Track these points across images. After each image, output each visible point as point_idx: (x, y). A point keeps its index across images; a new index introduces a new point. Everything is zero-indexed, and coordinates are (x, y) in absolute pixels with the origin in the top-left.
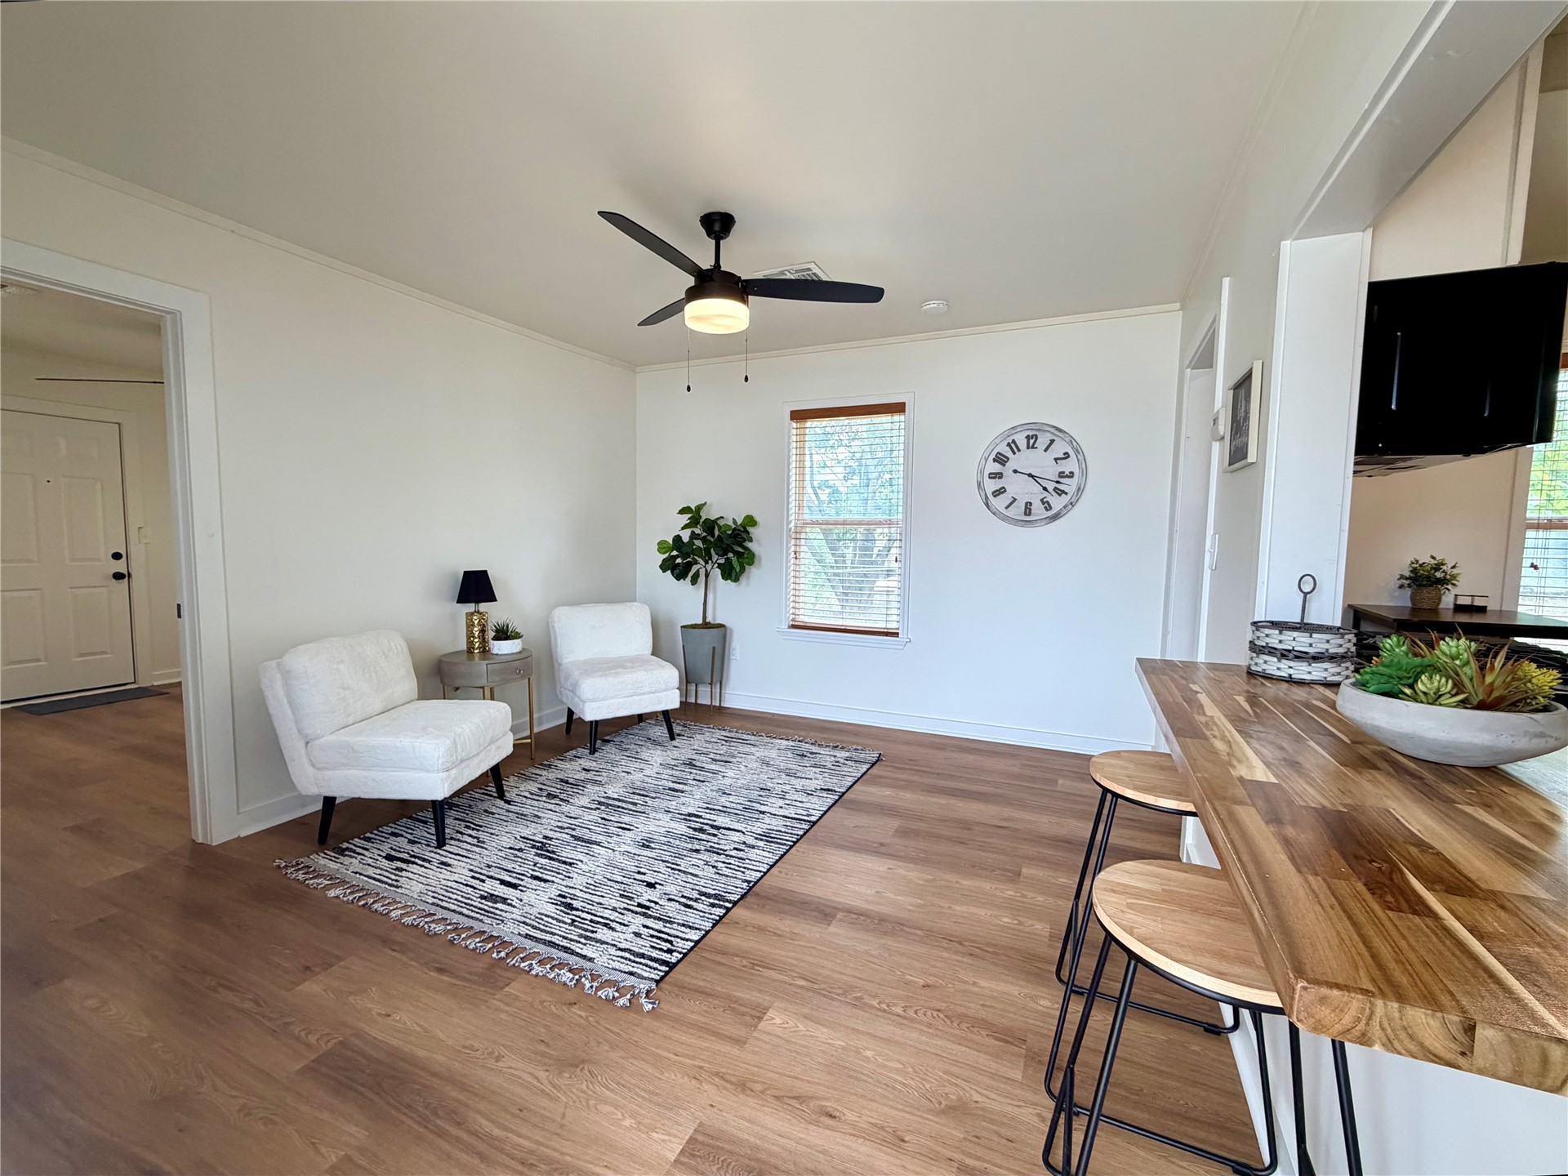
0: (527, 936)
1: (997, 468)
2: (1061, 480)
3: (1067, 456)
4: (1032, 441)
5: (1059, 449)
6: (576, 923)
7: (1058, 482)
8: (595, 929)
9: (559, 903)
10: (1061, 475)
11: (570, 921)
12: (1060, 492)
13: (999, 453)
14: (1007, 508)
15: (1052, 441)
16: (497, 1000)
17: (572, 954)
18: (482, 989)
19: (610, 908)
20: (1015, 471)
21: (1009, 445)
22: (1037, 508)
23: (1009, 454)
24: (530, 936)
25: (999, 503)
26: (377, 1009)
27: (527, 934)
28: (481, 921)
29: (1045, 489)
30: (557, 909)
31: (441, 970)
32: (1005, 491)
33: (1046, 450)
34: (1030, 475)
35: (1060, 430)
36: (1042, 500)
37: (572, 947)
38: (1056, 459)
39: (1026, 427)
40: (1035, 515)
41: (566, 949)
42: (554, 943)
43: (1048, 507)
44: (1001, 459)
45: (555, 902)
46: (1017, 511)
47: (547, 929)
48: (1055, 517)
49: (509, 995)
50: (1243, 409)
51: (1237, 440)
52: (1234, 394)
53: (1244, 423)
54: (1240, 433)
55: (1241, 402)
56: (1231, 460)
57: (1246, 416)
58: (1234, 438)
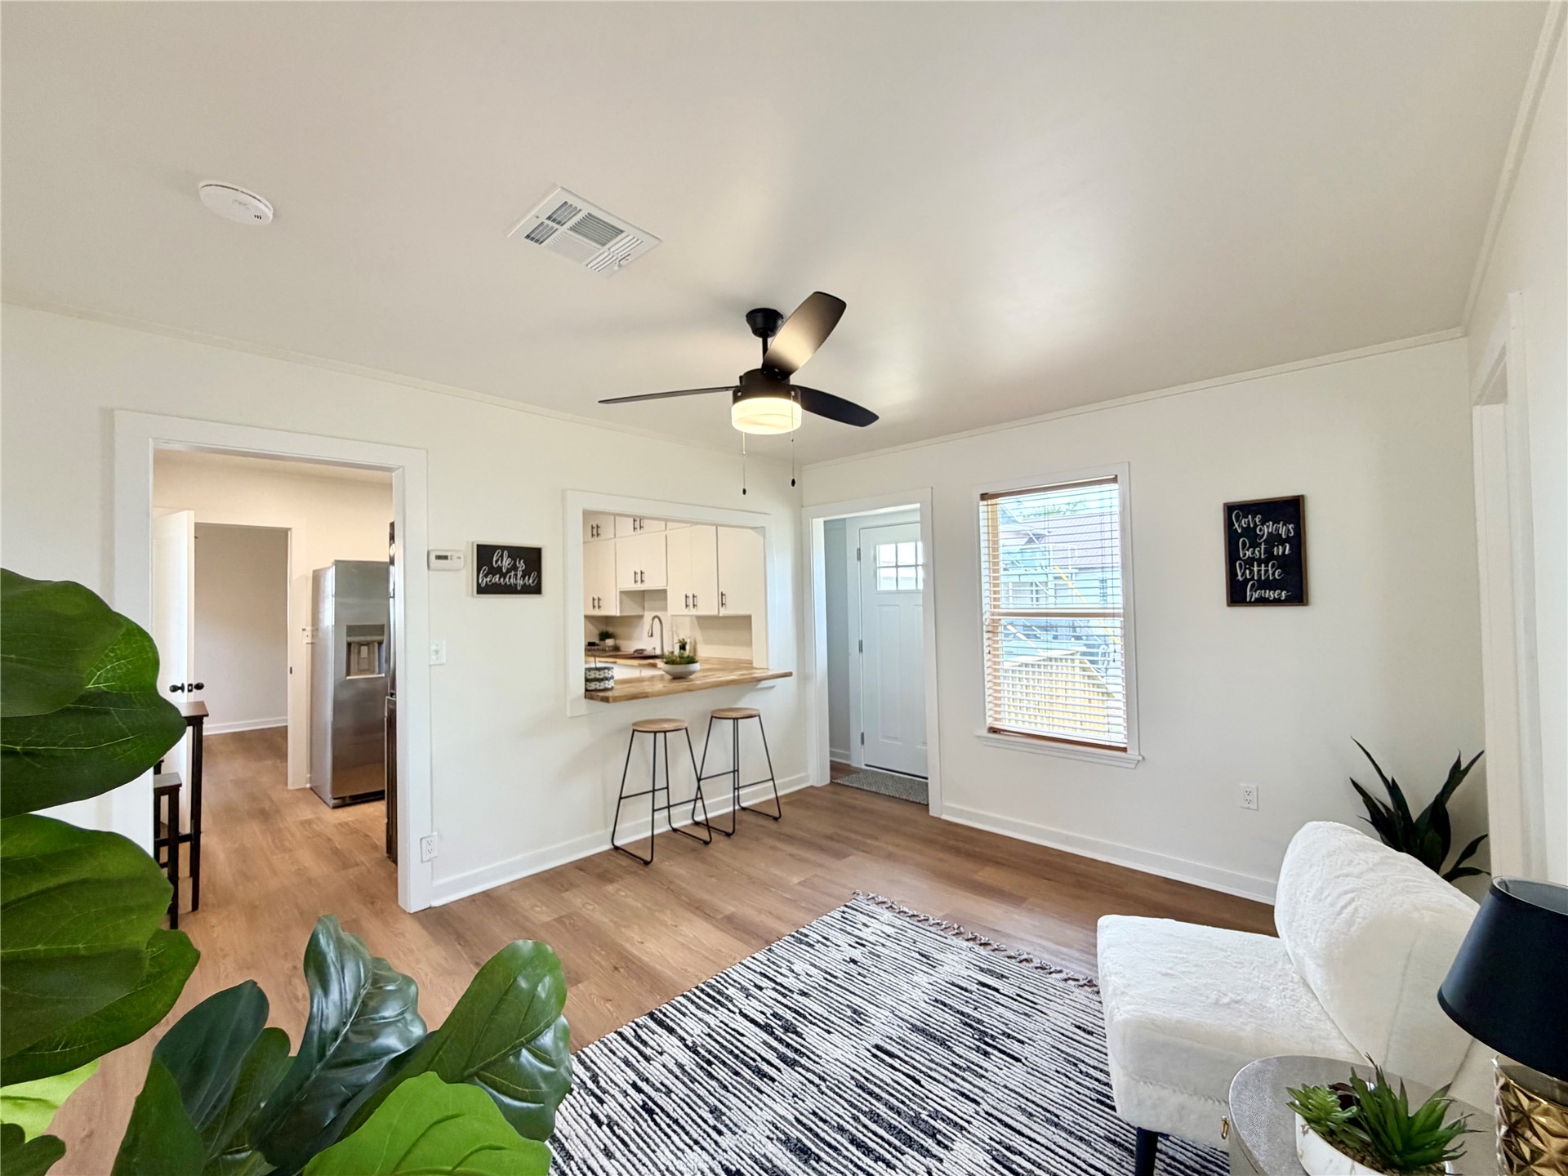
50: (506, 563)
51: (496, 579)
52: (479, 547)
53: (509, 571)
54: (503, 575)
55: (502, 556)
56: (481, 590)
57: (514, 568)
58: (486, 576)
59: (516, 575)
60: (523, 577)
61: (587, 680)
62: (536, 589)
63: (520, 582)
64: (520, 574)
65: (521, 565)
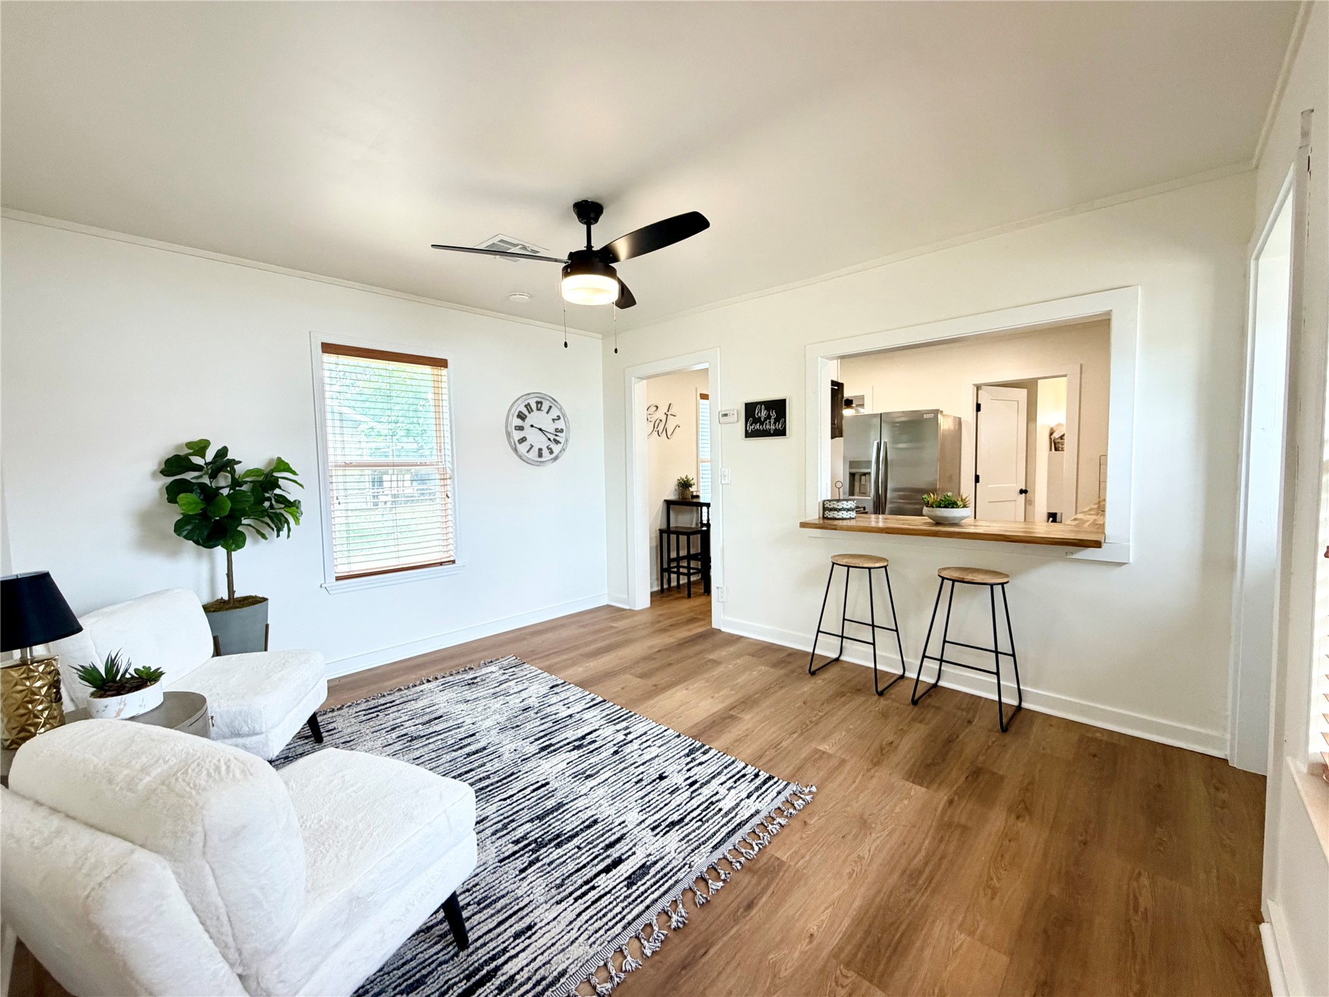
0: (715, 847)
1: (519, 422)
2: (558, 434)
3: (559, 418)
4: (539, 405)
5: (555, 413)
6: (704, 819)
7: (556, 435)
8: (717, 809)
9: (667, 829)
10: (557, 430)
11: (700, 823)
12: (557, 442)
13: (520, 412)
14: (528, 452)
15: (550, 407)
16: (797, 863)
17: (747, 822)
18: (781, 874)
19: (688, 800)
20: (532, 426)
21: (526, 406)
22: (545, 452)
23: (526, 412)
24: (716, 845)
25: (523, 448)
26: (803, 946)
27: (713, 848)
28: (676, 882)
29: (549, 439)
30: (677, 831)
31: (749, 907)
32: (526, 439)
33: (547, 413)
34: (540, 429)
35: (555, 401)
36: (547, 447)
37: (738, 821)
38: (553, 420)
39: (536, 395)
40: (546, 457)
41: (740, 825)
42: (730, 832)
43: (551, 452)
44: (521, 416)
45: (664, 831)
46: (533, 455)
47: (707, 836)
48: (556, 459)
49: (791, 857)
50: (764, 414)
51: (758, 426)
52: (747, 405)
53: (765, 419)
54: (762, 423)
55: (761, 410)
56: (748, 435)
57: (769, 417)
58: (751, 425)
59: (770, 422)
60: (775, 423)
61: (825, 509)
62: (782, 432)
63: (773, 427)
64: (772, 421)
65: (773, 415)
